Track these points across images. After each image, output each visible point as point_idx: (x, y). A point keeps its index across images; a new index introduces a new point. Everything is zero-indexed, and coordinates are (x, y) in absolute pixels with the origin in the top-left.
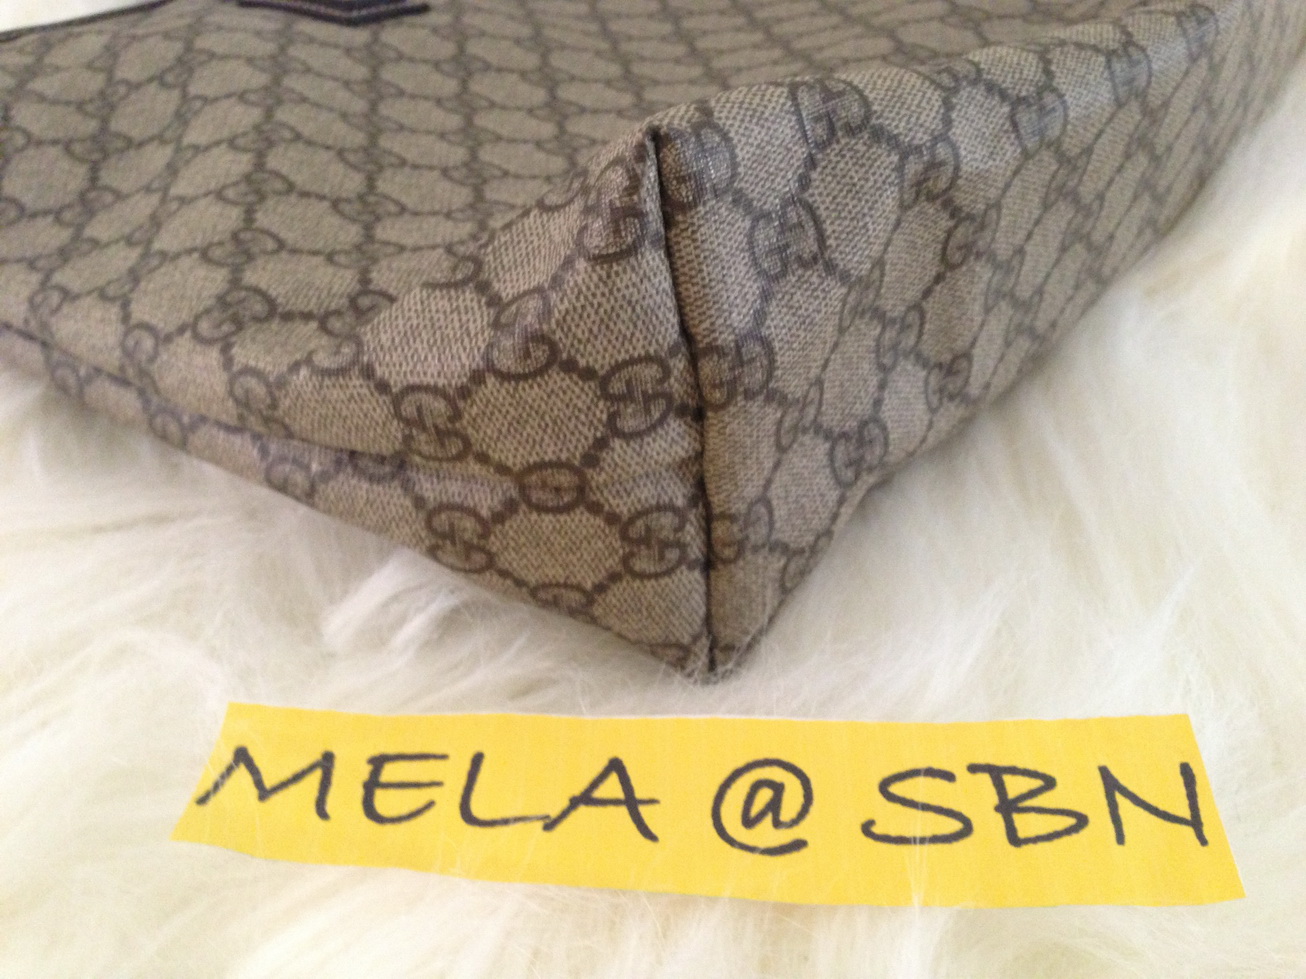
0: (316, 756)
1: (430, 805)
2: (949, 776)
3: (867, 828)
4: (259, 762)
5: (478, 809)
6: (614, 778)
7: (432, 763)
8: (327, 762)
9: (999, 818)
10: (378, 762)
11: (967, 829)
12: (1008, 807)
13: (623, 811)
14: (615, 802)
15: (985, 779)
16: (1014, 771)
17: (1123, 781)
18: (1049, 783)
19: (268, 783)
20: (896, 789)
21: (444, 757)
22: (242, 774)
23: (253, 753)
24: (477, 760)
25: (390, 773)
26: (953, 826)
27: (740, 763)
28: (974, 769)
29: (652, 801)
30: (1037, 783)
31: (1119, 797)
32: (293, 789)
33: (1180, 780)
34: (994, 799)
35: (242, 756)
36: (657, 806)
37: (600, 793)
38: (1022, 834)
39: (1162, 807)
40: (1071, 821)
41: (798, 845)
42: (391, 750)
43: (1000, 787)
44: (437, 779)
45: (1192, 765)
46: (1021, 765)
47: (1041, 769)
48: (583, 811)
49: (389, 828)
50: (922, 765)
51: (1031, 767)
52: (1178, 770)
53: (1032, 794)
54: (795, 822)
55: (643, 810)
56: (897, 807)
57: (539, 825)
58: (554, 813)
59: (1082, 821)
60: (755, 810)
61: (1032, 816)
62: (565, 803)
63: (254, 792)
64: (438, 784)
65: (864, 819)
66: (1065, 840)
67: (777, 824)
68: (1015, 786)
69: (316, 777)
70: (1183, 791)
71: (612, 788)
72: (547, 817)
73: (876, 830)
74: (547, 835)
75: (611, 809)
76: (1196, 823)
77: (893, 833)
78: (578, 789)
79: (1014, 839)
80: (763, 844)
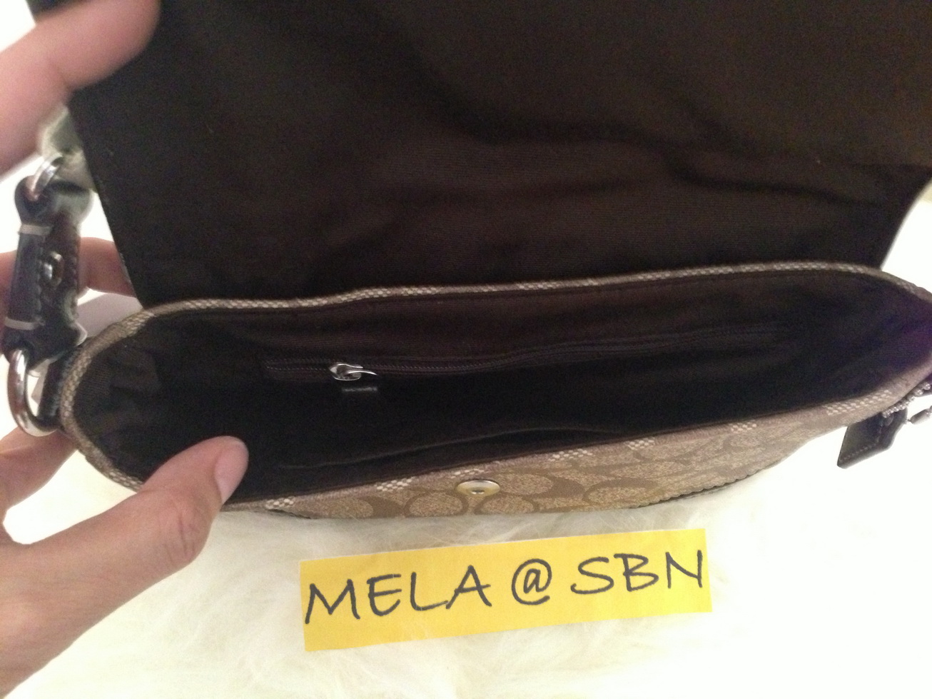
0: (345, 585)
1: (398, 602)
2: (606, 560)
3: (573, 588)
4: (322, 592)
5: (419, 603)
6: (471, 576)
7: (394, 579)
8: (350, 586)
9: (624, 578)
10: (372, 582)
11: (612, 584)
12: (628, 573)
13: (476, 592)
14: (472, 589)
15: (620, 560)
16: (632, 556)
17: (674, 559)
18: (645, 560)
19: (331, 604)
20: (586, 568)
21: (398, 576)
22: (317, 601)
23: (319, 587)
24: (414, 576)
25: (379, 587)
26: (607, 583)
27: (522, 562)
28: (616, 556)
29: (488, 586)
30: (640, 561)
31: (672, 567)
32: (341, 604)
33: (697, 557)
34: (623, 569)
35: (314, 591)
36: (489, 588)
37: (466, 586)
38: (632, 586)
39: (688, 570)
40: (651, 579)
41: (546, 598)
42: (376, 575)
43: (626, 563)
44: (399, 588)
45: (702, 552)
46: (635, 553)
47: (643, 555)
48: (461, 595)
49: (385, 617)
50: (595, 556)
51: (639, 554)
52: (697, 553)
53: (638, 566)
54: (545, 588)
55: (485, 591)
56: (585, 577)
57: (444, 606)
58: (449, 599)
59: (656, 578)
60: (528, 586)
61: (638, 577)
62: (453, 593)
63: (326, 610)
64: (400, 591)
65: (572, 584)
66: (649, 587)
67: (538, 590)
68: (632, 563)
69: (348, 594)
70: (697, 563)
71: (471, 583)
72: (446, 602)
73: (577, 588)
74: (448, 610)
75: (471, 593)
76: (699, 577)
77: (583, 589)
78: (457, 587)
79: (630, 588)
80: (532, 600)
